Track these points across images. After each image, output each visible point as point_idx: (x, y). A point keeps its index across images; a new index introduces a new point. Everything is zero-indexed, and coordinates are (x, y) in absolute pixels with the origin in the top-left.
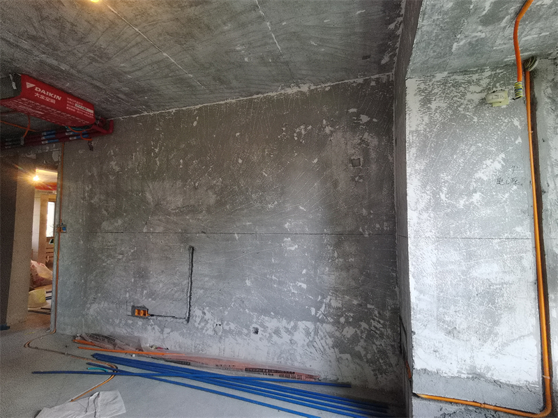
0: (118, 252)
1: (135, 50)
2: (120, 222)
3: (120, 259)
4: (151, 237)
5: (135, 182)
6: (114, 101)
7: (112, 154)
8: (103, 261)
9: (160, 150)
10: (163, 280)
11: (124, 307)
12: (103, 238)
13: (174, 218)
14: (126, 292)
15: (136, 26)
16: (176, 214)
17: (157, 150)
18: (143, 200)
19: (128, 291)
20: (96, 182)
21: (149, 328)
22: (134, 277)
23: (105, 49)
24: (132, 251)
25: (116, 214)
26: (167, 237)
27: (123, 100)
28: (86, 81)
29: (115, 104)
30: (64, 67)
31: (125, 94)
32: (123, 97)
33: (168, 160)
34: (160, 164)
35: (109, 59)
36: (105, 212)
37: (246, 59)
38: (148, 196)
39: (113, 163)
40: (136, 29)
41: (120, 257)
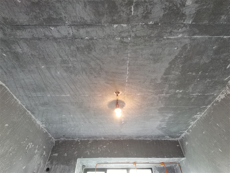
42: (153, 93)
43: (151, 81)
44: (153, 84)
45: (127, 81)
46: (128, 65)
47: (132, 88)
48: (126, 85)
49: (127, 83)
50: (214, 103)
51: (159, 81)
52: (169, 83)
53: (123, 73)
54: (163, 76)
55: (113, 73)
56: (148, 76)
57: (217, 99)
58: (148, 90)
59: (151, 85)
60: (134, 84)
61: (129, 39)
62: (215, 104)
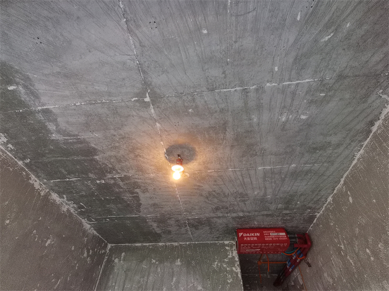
1: (247, 180)
6: (288, 218)
7: (321, 265)
9: (344, 245)
15: (227, 168)
23: (237, 192)
27: (291, 214)
28: (258, 215)
29: (292, 219)
30: (241, 214)
33: (357, 254)
35: (247, 195)
37: (303, 117)
39: (326, 275)
42: (133, 178)
43: (147, 190)
44: (142, 188)
46: (180, 202)
48: (175, 185)
49: (176, 188)
50: (26, 172)
51: (137, 190)
52: (125, 189)
53: (183, 196)
54: (137, 195)
56: (154, 194)
57: (33, 177)
58: (142, 181)
59: (144, 187)
60: (167, 187)
61: (185, 214)
62: (24, 174)
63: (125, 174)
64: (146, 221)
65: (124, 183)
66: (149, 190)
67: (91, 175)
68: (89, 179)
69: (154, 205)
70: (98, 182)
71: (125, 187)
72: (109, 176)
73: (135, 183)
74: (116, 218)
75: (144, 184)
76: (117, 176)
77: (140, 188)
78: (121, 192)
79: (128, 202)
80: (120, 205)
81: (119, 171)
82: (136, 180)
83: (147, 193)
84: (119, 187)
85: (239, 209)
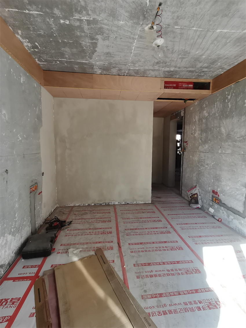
0: (206, 163)
1: (200, 41)
2: (207, 146)
3: (206, 168)
4: (223, 156)
5: (216, 121)
6: (202, 74)
7: (205, 106)
8: (199, 168)
9: (231, 97)
10: (230, 184)
11: (208, 194)
12: (199, 155)
13: (238, 144)
14: (209, 186)
15: (193, 27)
16: (240, 141)
17: (229, 97)
18: (220, 133)
19: (210, 187)
20: (197, 125)
21: (221, 211)
22: (214, 179)
23: (184, 50)
24: (213, 164)
25: (205, 142)
26: (233, 157)
27: (207, 71)
28: (184, 71)
29: (203, 76)
30: (172, 69)
31: (206, 68)
32: (206, 70)
33: (236, 102)
34: (231, 107)
35: (189, 53)
36: (200, 141)
38: (223, 130)
39: (205, 112)
40: (195, 29)
41: (207, 166)
42: (101, 23)
43: (108, 38)
44: (105, 35)
45: (136, 40)
46: (132, 53)
47: (130, 32)
48: (137, 37)
49: (136, 39)
51: (99, 37)
52: (86, 34)
53: (138, 48)
54: (97, 42)
55: (147, 49)
56: (113, 43)
58: (109, 28)
59: (107, 34)
60: (128, 37)
61: (129, 65)
63: (95, 17)
64: (93, 67)
65: (89, 27)
66: (110, 38)
67: (57, 12)
68: (52, 16)
69: (108, 53)
70: (62, 21)
71: (88, 32)
72: (77, 16)
73: (101, 28)
74: (67, 62)
75: (109, 30)
76: (85, 18)
77: (103, 35)
78: (81, 36)
79: (84, 48)
80: (74, 50)
81: (90, 12)
82: (103, 26)
83: (107, 41)
84: (82, 31)
85: (174, 65)
